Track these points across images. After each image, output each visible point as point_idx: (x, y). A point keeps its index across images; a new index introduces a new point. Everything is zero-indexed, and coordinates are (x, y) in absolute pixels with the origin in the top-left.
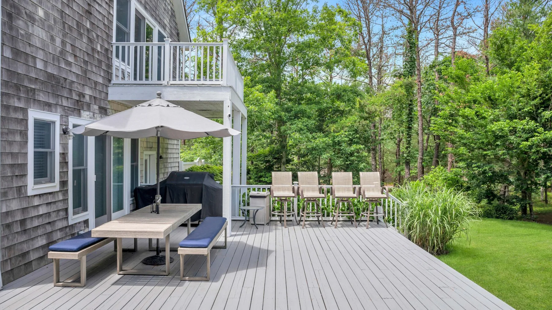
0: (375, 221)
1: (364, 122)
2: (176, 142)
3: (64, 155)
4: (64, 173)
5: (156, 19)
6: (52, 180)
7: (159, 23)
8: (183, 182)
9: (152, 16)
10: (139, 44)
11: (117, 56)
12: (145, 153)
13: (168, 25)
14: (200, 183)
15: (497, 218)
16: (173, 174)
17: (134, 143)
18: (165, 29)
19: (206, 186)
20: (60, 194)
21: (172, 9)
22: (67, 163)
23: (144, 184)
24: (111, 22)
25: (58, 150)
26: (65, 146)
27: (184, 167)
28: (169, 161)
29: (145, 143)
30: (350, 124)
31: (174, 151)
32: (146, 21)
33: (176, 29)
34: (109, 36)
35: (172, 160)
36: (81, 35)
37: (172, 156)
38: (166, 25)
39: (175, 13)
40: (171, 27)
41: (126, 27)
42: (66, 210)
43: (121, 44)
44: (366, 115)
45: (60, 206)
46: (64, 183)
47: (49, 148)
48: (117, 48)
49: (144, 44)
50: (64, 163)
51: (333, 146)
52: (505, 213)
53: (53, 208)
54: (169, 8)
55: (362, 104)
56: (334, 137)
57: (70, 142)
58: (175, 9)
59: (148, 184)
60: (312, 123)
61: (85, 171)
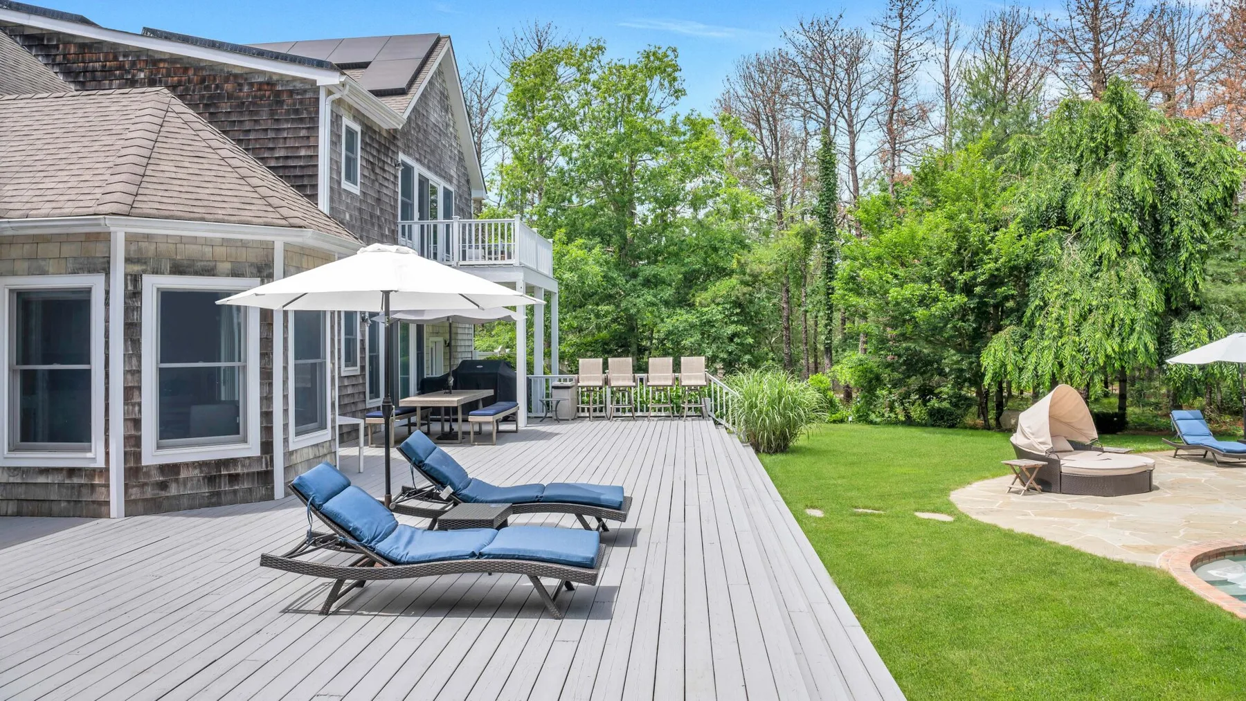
0: (700, 414)
1: (746, 289)
2: (467, 326)
3: (363, 341)
4: (363, 359)
5: (441, 176)
6: (355, 365)
7: (444, 178)
8: (476, 371)
9: (436, 173)
10: (425, 222)
11: (403, 234)
12: (432, 339)
13: (455, 176)
14: (494, 371)
15: (933, 426)
16: (464, 362)
17: (420, 328)
18: (451, 182)
19: (501, 375)
20: (360, 378)
21: (459, 151)
22: (364, 349)
23: (430, 376)
24: (396, 200)
25: (359, 337)
26: (363, 334)
27: (479, 356)
28: (459, 350)
29: (431, 328)
30: (725, 292)
31: (465, 337)
32: (430, 182)
33: (466, 175)
34: (395, 216)
35: (463, 349)
36: (373, 224)
37: (463, 343)
38: (452, 177)
39: (465, 155)
40: (459, 176)
41: (410, 199)
42: (364, 393)
43: (407, 223)
44: (747, 278)
45: (360, 389)
46: (363, 368)
47: (352, 335)
48: (403, 227)
49: (431, 222)
50: (363, 349)
51: (701, 326)
52: (942, 418)
53: (356, 390)
54: (456, 152)
55: (743, 261)
56: (702, 314)
57: (367, 329)
58: (464, 150)
59: (434, 376)
60: (668, 293)
61: (377, 357)
